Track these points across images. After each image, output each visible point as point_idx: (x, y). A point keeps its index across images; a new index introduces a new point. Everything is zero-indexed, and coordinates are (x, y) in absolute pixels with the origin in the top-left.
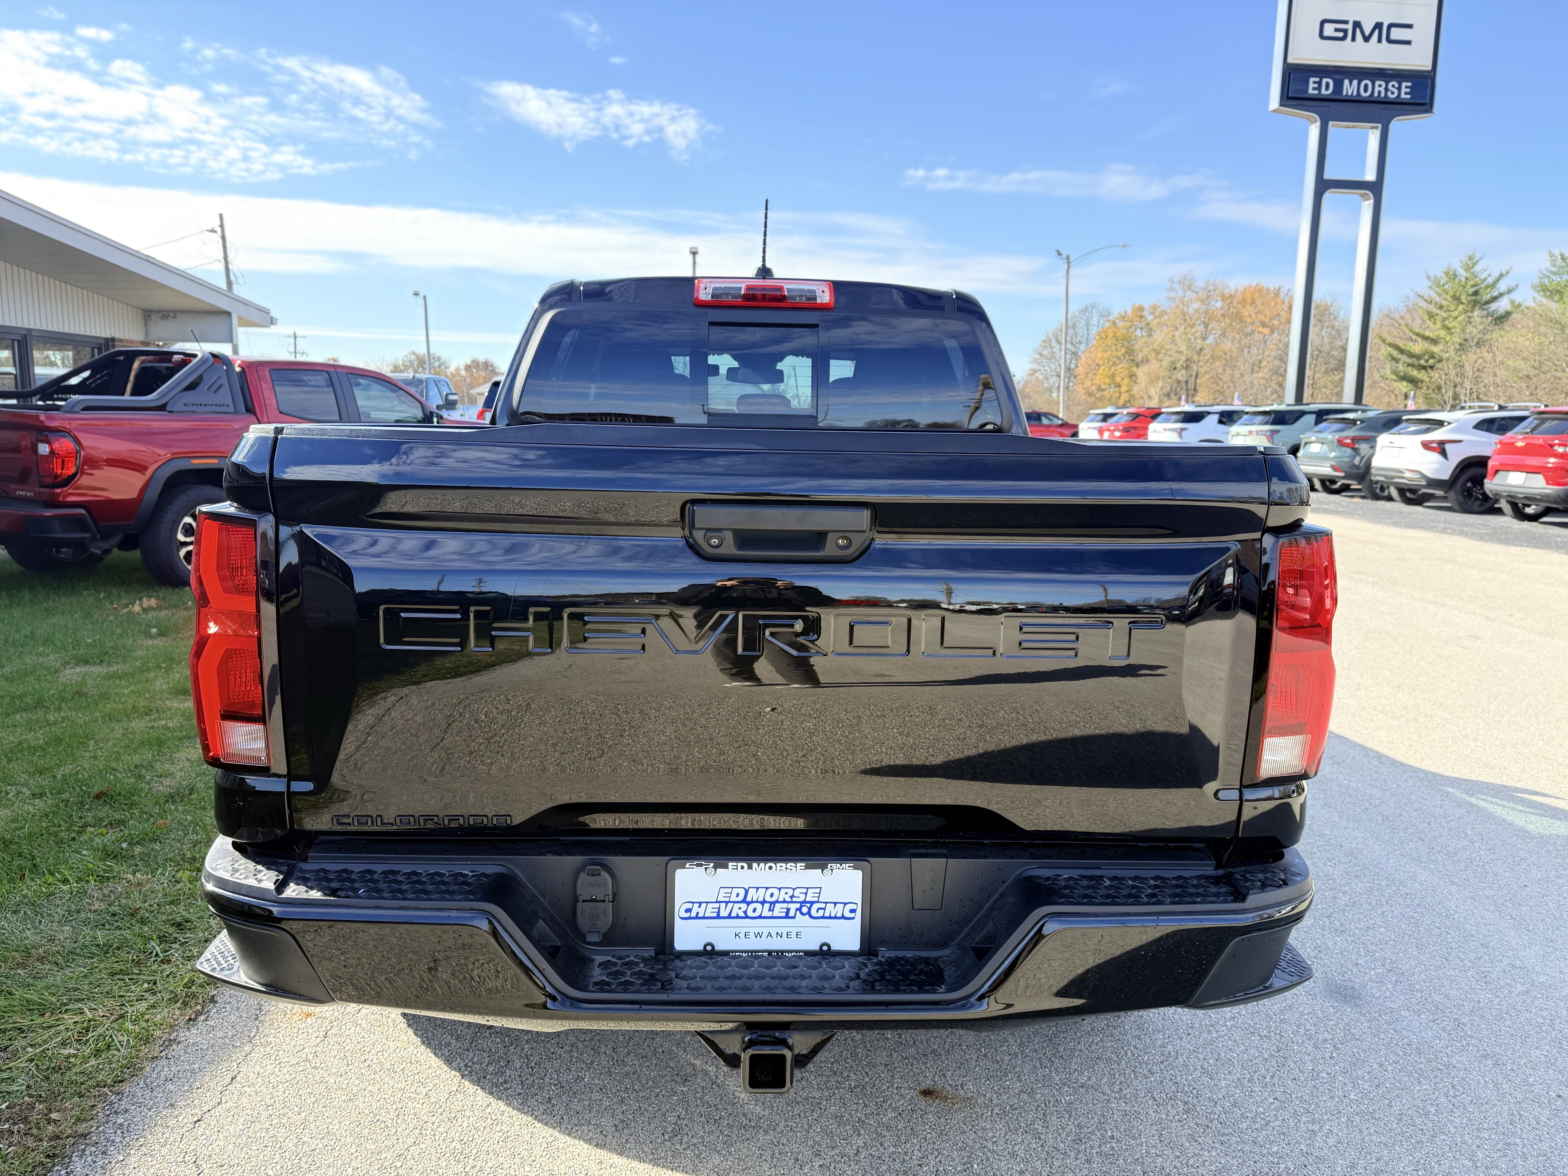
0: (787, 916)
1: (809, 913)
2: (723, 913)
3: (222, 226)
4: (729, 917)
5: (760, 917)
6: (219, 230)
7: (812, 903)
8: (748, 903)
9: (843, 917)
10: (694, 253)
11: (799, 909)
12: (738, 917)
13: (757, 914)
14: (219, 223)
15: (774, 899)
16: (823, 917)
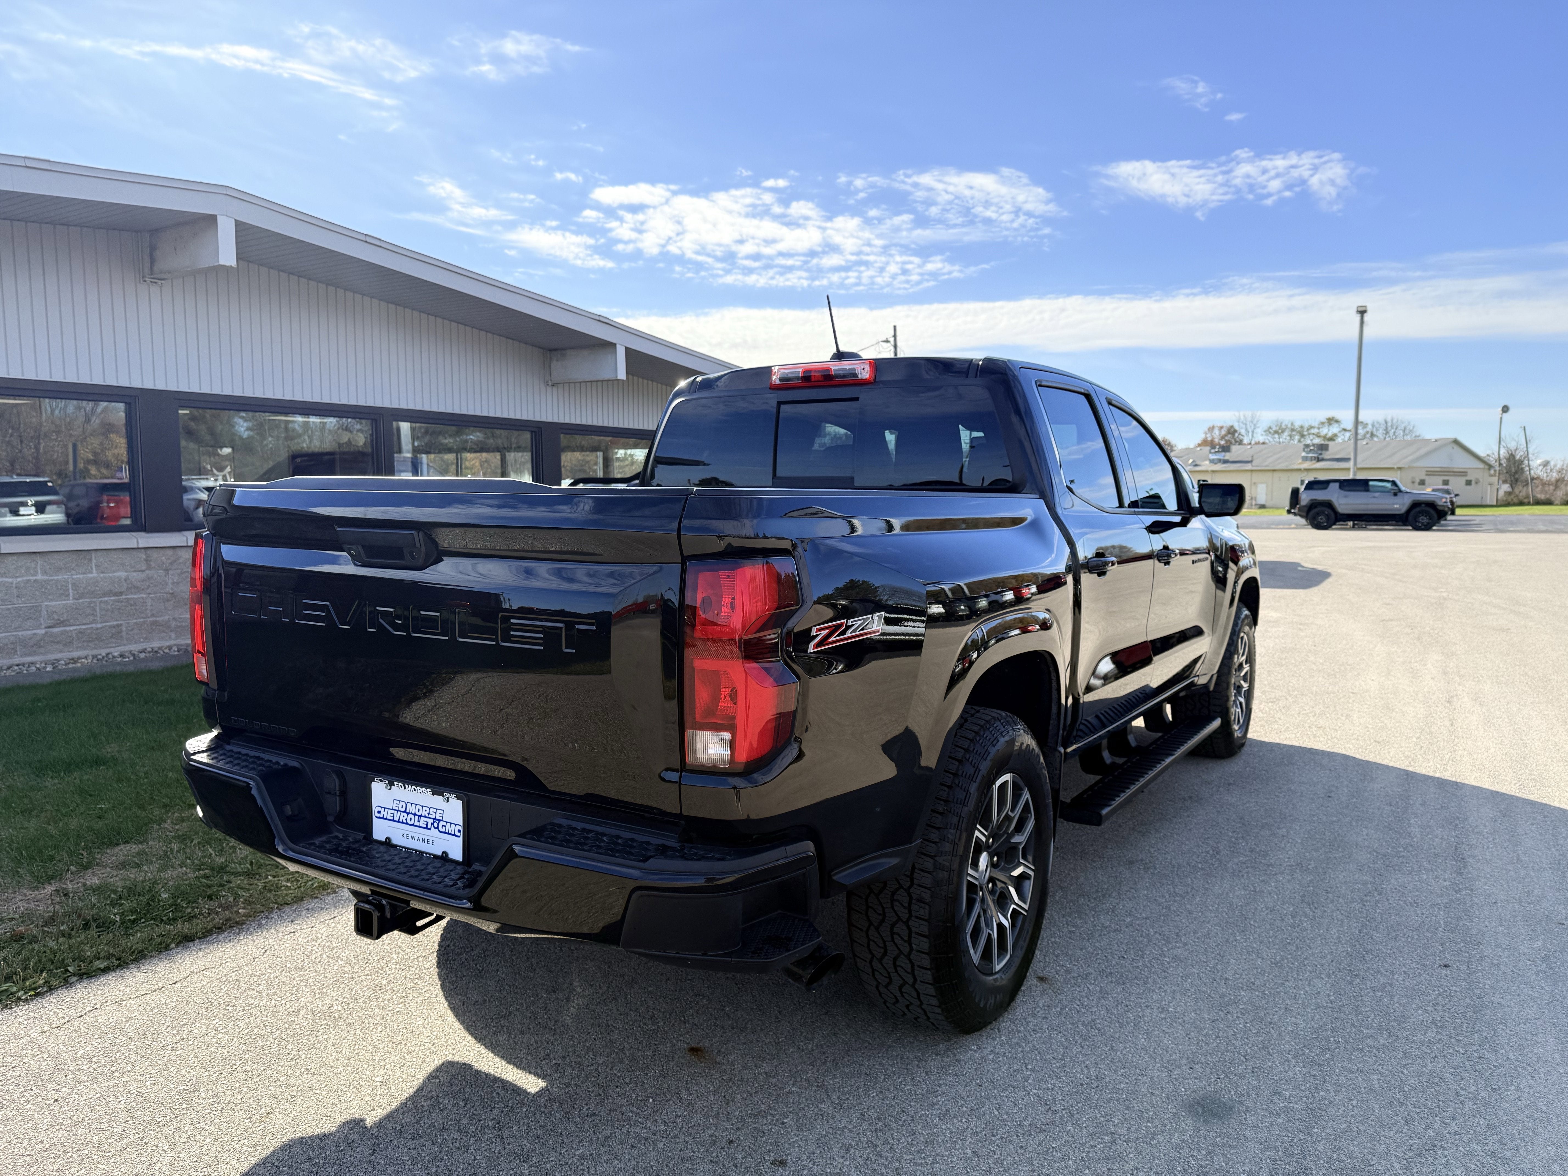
0: (427, 828)
1: (438, 828)
2: (396, 819)
3: (895, 336)
4: (398, 821)
5: (413, 825)
6: (892, 340)
7: (440, 821)
8: (408, 814)
9: (454, 835)
10: (1362, 312)
11: (433, 824)
12: (402, 822)
13: (412, 823)
14: (893, 333)
15: (419, 814)
16: (445, 833)
